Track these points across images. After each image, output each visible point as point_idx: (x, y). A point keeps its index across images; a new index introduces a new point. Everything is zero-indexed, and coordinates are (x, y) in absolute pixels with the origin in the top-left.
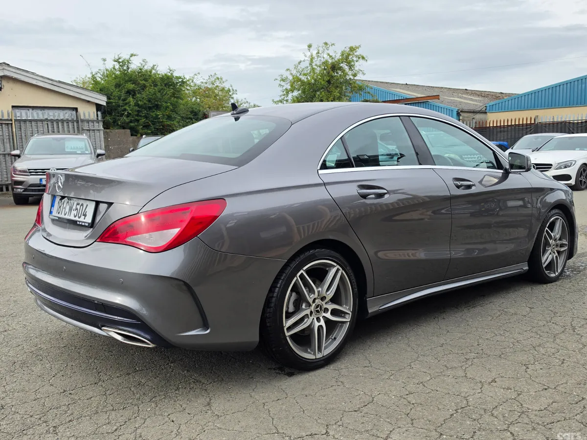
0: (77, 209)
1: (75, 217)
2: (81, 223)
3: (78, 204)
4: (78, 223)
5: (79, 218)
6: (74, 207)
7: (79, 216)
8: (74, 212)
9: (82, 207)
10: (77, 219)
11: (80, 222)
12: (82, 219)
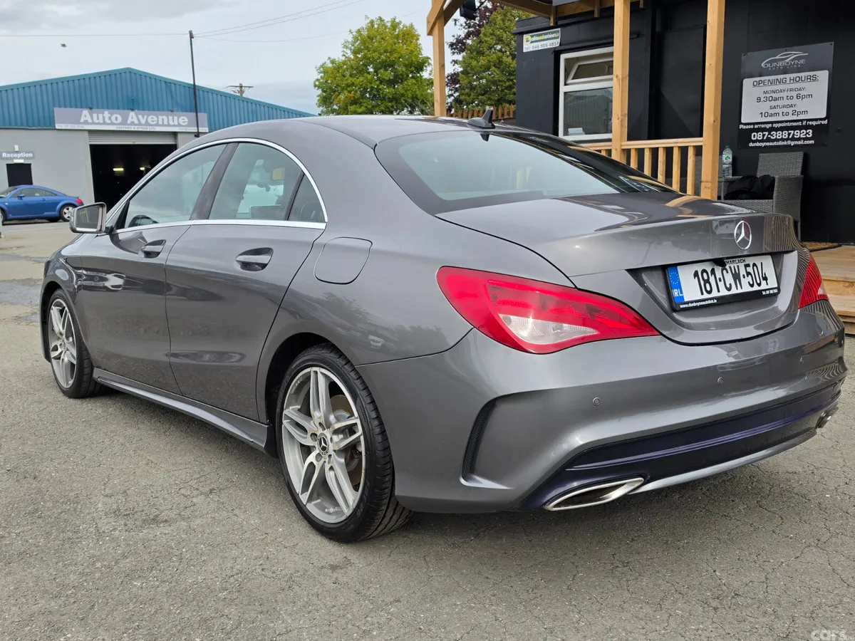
0: (748, 274)
1: (752, 286)
2: (768, 292)
3: (747, 266)
4: (764, 293)
5: (759, 285)
6: (743, 272)
7: (759, 282)
8: (745, 281)
9: (755, 267)
10: (756, 288)
11: (765, 290)
12: (764, 286)
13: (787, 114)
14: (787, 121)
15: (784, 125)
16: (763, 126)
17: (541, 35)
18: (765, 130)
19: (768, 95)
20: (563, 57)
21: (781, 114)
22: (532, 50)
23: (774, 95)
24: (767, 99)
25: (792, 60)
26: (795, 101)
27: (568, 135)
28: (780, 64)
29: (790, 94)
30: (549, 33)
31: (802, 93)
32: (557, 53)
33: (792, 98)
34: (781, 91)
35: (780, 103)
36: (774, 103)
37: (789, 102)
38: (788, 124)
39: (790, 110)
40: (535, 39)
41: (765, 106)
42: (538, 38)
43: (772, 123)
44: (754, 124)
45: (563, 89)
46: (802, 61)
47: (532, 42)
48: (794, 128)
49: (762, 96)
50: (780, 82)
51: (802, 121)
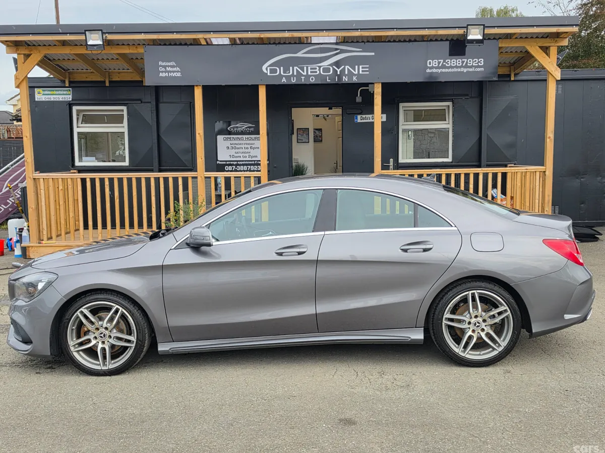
13: (246, 157)
14: (246, 161)
15: (243, 163)
16: (232, 163)
17: (53, 91)
18: (233, 165)
19: (233, 146)
20: (75, 108)
21: (242, 157)
22: (44, 100)
23: (237, 146)
24: (233, 148)
25: (246, 128)
26: (249, 150)
27: (82, 162)
28: (239, 129)
29: (246, 146)
30: (61, 90)
31: (253, 146)
32: (70, 105)
33: (247, 148)
34: (241, 144)
35: (241, 150)
36: (237, 150)
37: (247, 150)
38: (247, 163)
39: (247, 155)
40: (46, 92)
41: (233, 152)
42: (50, 93)
43: (237, 161)
44: (226, 161)
45: (76, 130)
46: (252, 129)
47: (43, 94)
48: (251, 165)
49: (230, 146)
50: (239, 139)
51: (254, 161)
